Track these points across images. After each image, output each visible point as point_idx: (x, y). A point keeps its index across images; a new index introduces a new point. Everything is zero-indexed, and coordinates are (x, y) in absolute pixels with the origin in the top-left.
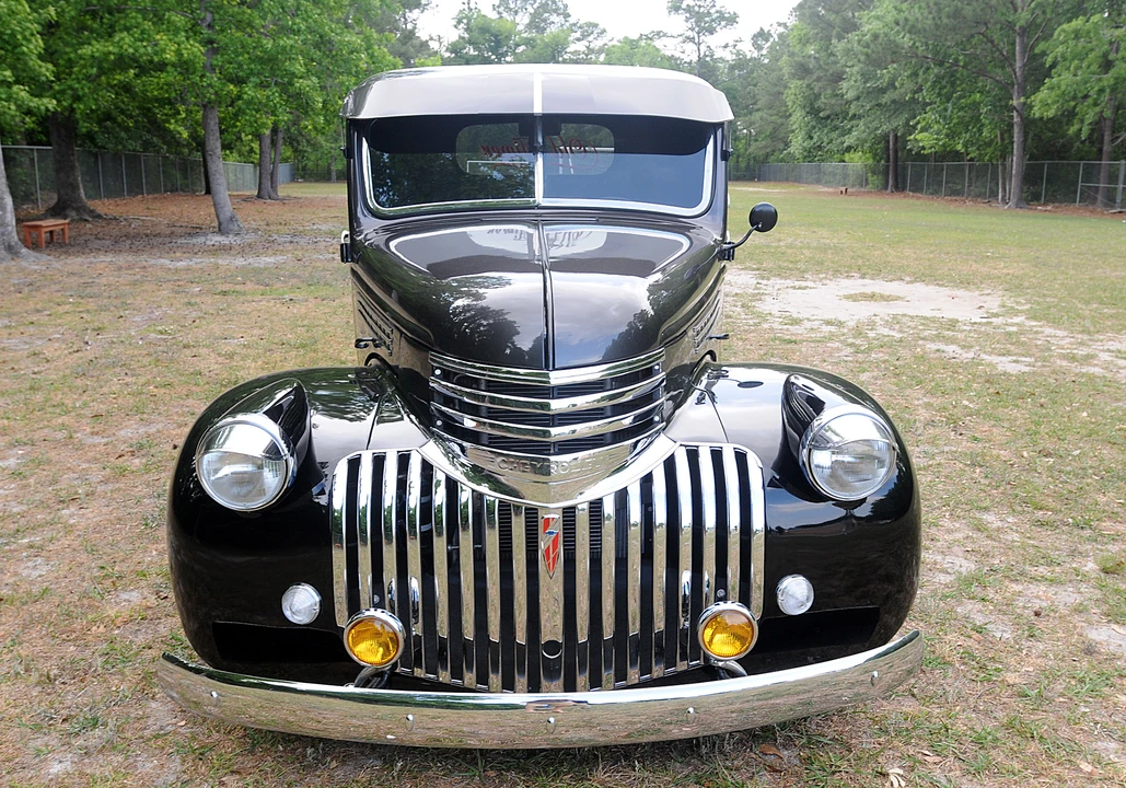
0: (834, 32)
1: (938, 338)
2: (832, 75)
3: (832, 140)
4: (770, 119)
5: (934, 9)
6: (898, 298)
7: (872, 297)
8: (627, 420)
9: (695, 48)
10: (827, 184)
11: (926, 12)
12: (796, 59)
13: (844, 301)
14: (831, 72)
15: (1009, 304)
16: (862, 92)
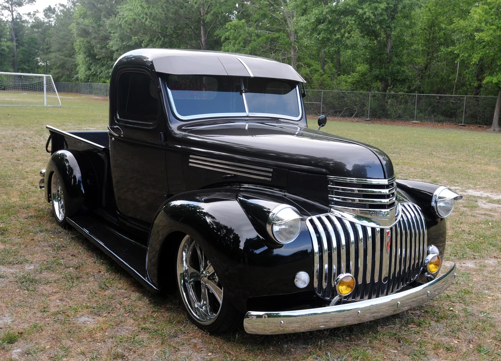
0: (102, 14)
2: (102, 36)
3: (102, 71)
4: (60, 57)
5: (166, 9)
9: (10, 13)
10: (96, 94)
11: (161, 10)
12: (81, 26)
14: (102, 35)
16: (121, 47)
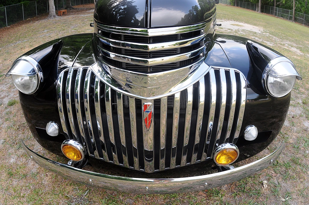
1: (253, 35)
6: (243, 26)
7: (237, 25)
8: (187, 55)
13: (231, 25)
15: (265, 30)
